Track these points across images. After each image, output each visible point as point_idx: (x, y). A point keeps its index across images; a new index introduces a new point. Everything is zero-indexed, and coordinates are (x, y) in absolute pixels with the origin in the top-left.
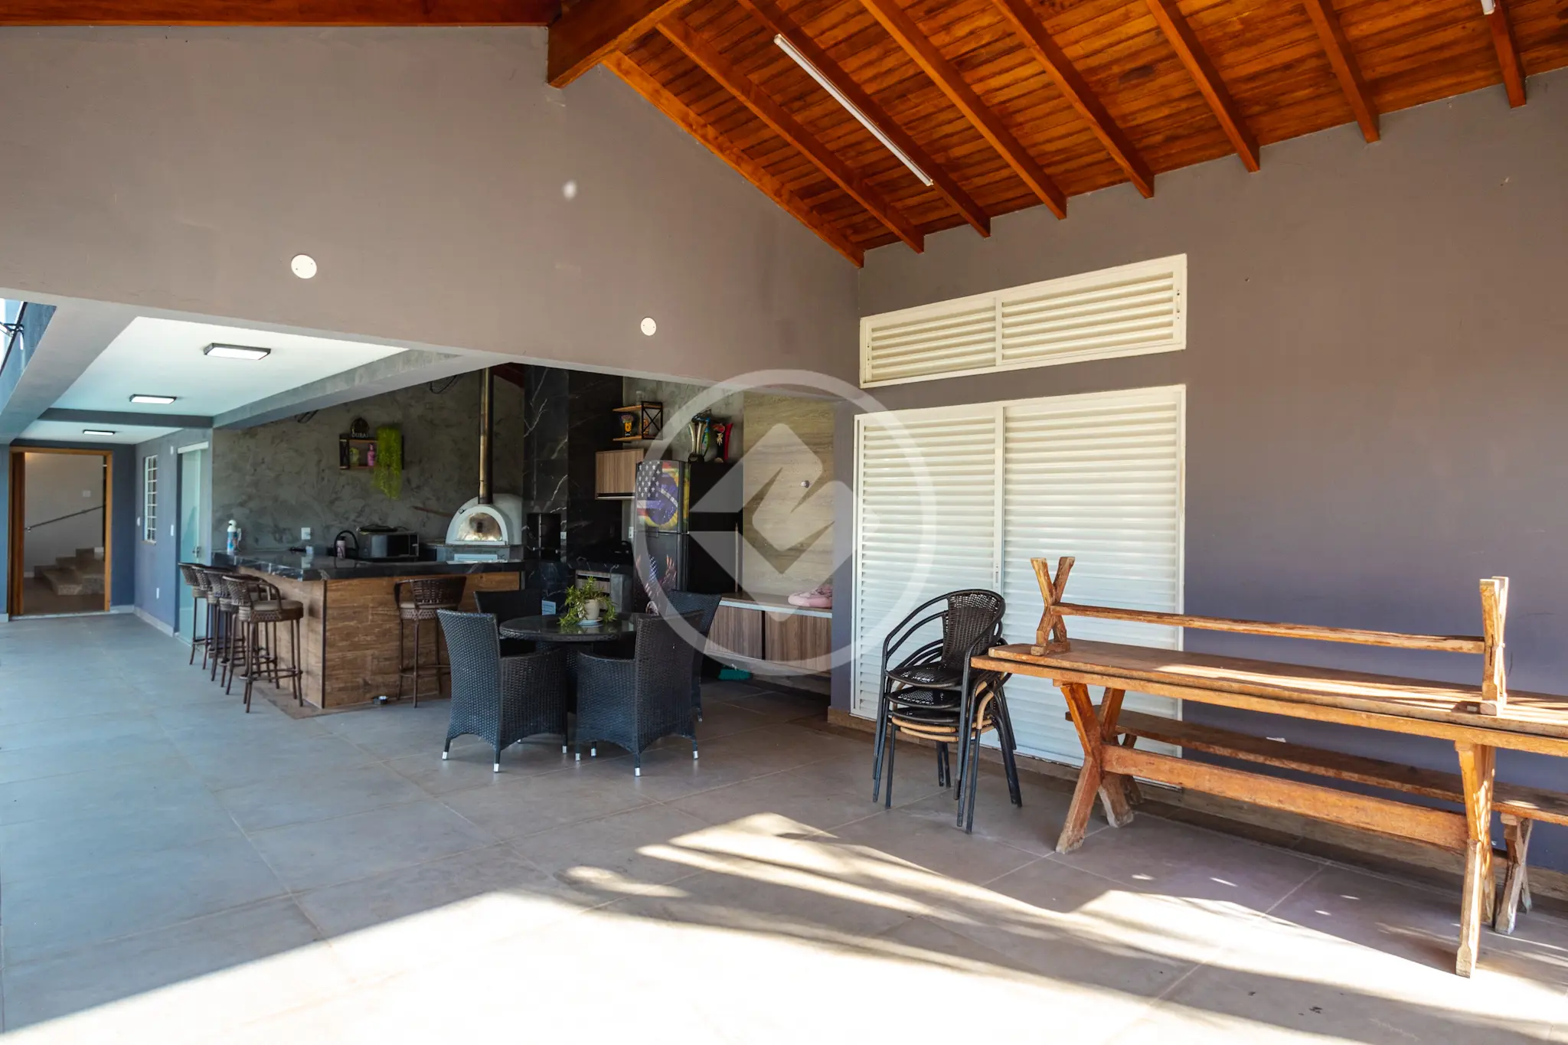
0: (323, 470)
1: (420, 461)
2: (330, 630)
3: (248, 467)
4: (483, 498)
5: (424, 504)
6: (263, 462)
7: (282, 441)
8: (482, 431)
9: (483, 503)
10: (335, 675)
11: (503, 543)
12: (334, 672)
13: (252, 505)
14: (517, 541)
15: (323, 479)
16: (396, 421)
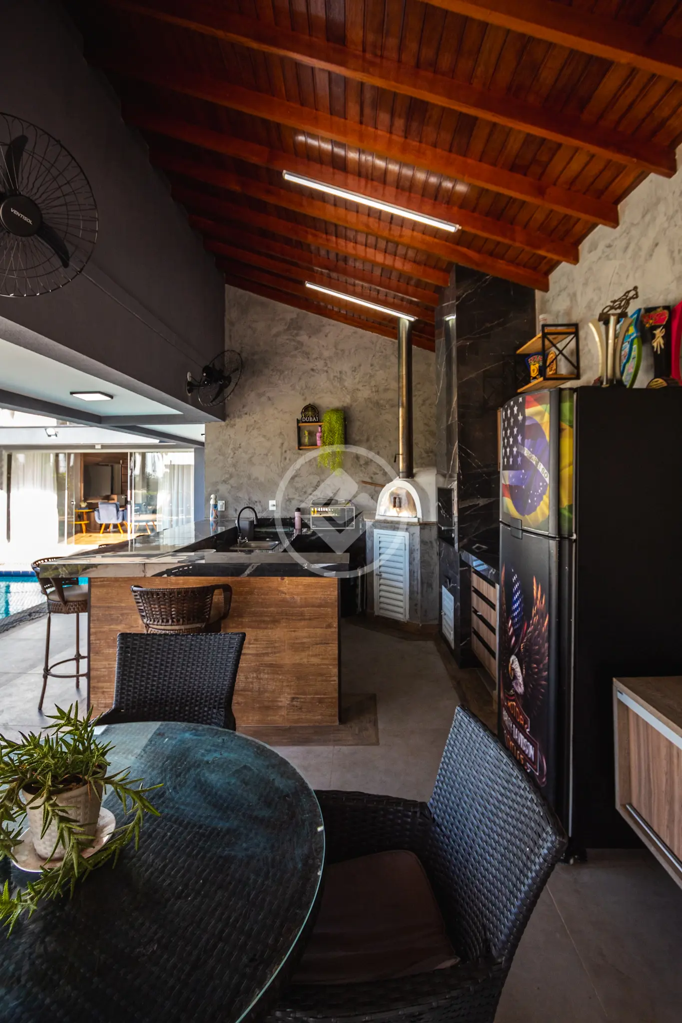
0: (285, 452)
1: (368, 440)
2: (95, 633)
3: (230, 451)
4: (403, 472)
5: (372, 478)
6: (240, 447)
7: (253, 429)
8: (400, 404)
9: (403, 478)
10: (103, 688)
11: (416, 520)
12: (100, 685)
13: (232, 481)
14: (433, 518)
15: (285, 459)
16: (345, 405)
